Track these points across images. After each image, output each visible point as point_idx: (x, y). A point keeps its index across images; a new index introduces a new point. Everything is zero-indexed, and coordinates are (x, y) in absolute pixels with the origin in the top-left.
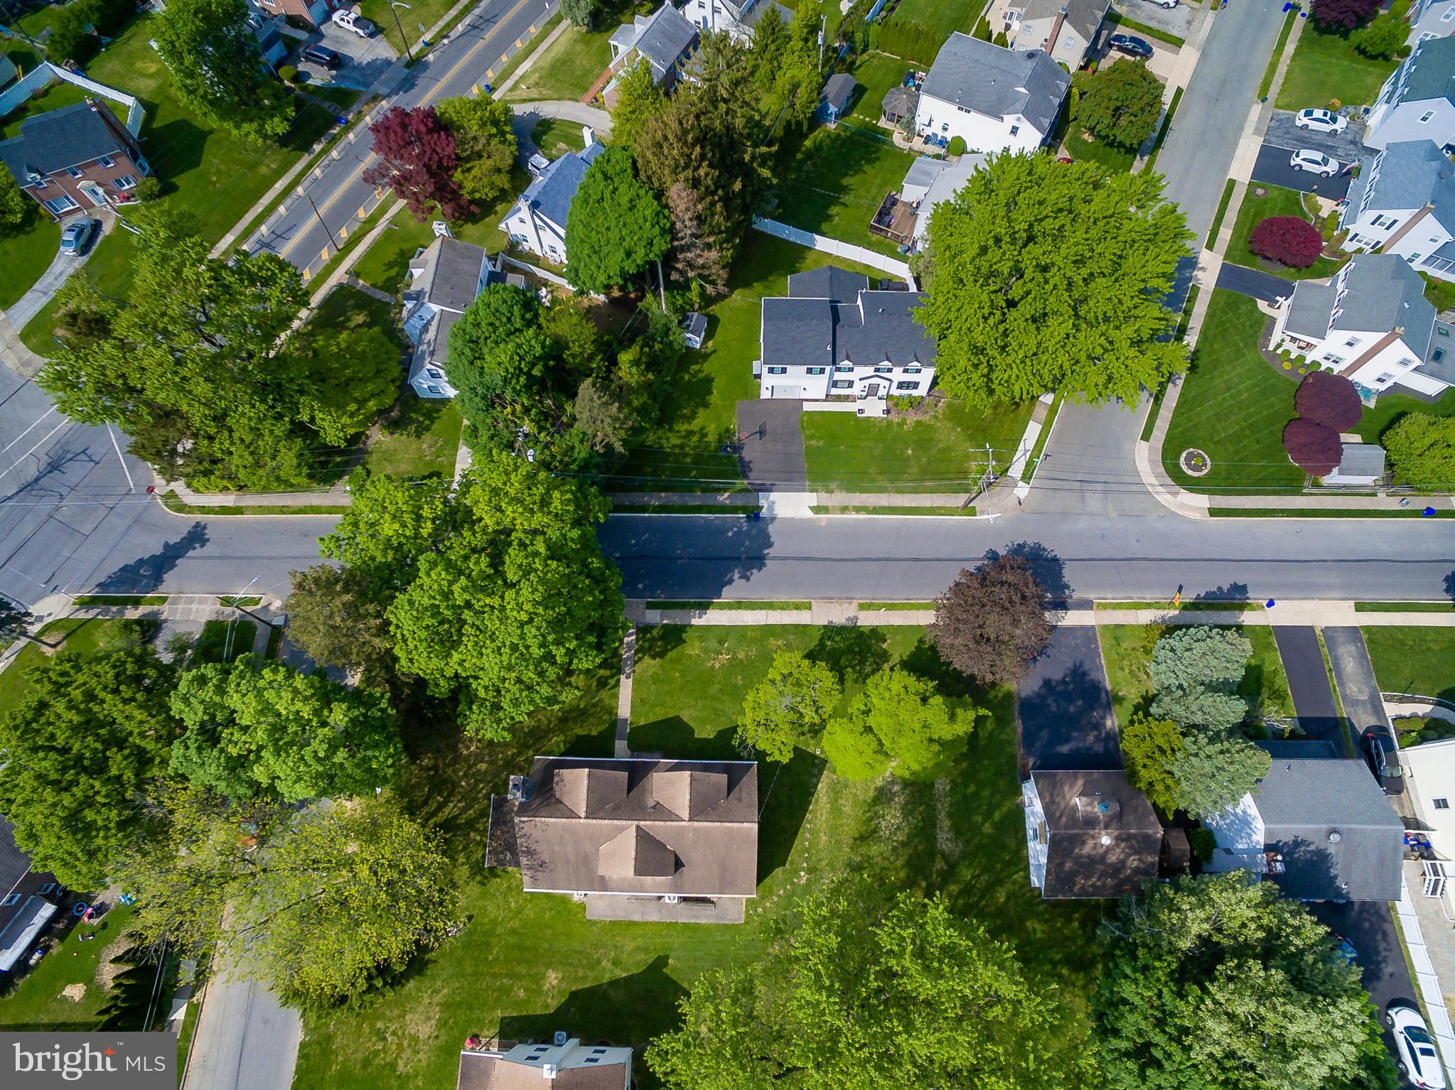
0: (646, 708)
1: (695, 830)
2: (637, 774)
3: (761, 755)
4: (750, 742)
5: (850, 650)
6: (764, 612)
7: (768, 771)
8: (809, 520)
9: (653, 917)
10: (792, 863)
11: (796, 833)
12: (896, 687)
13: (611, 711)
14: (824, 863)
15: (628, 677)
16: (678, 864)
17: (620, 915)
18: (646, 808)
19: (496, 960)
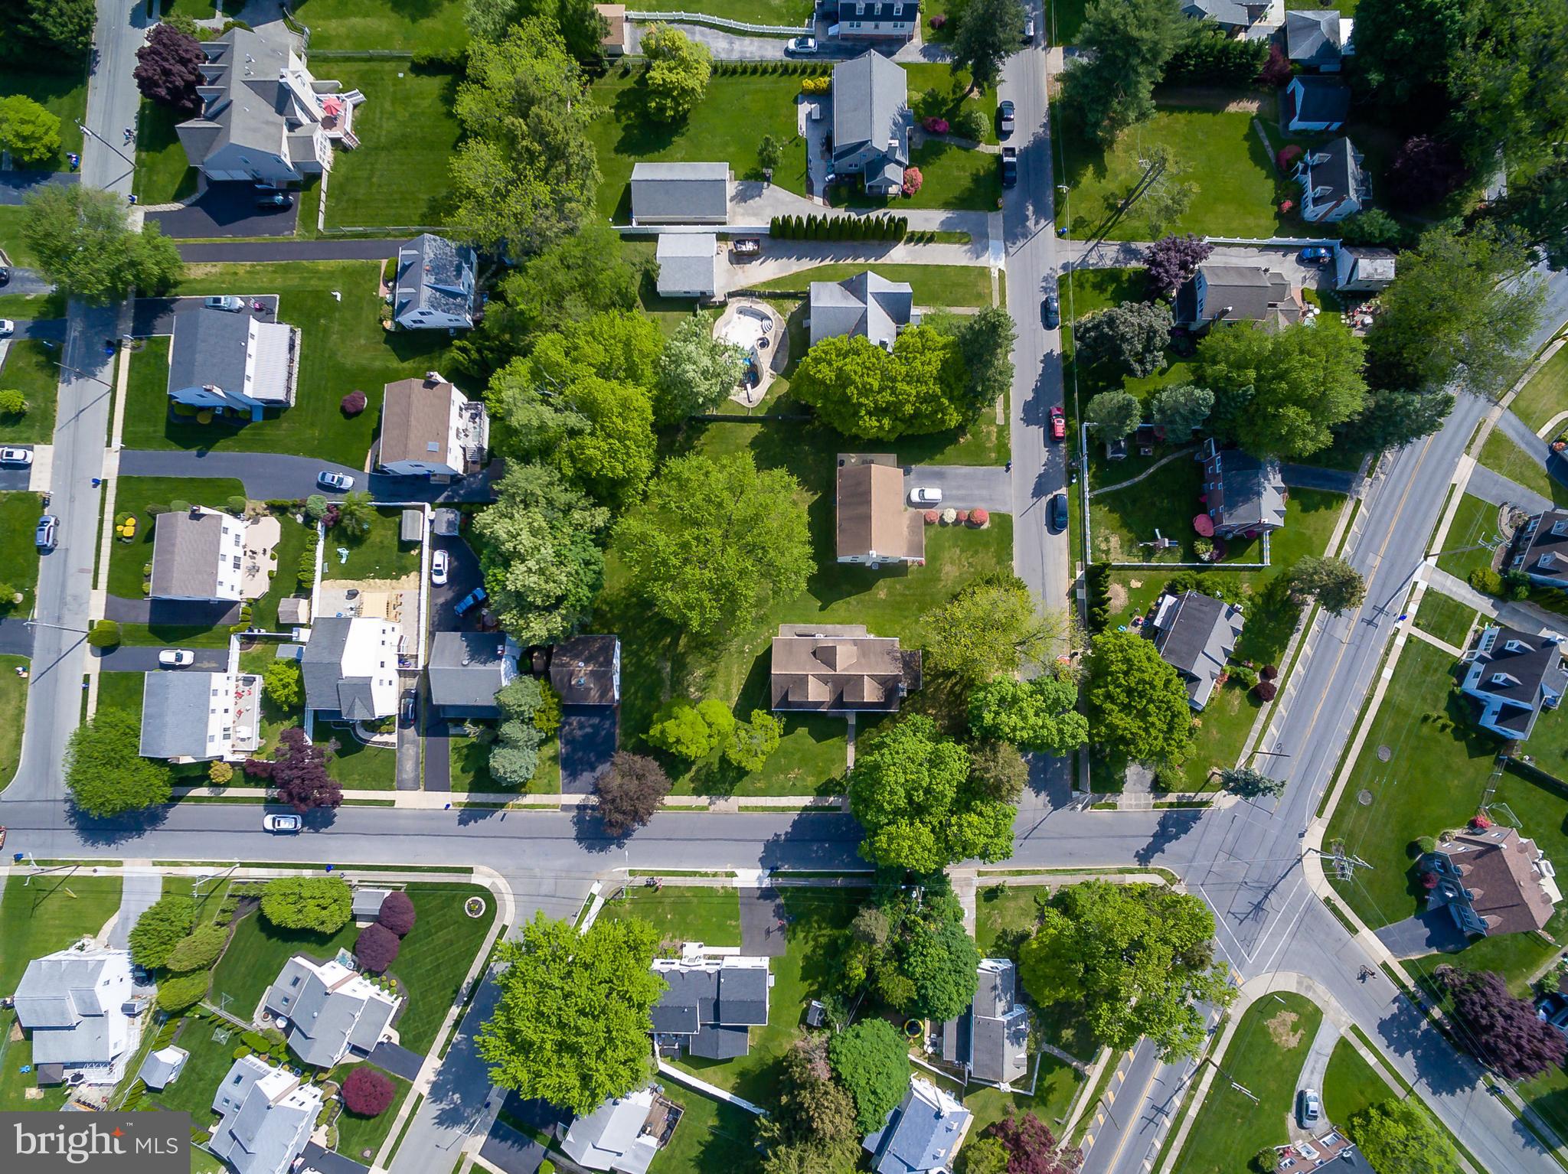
0: (838, 744)
1: (806, 669)
2: (839, 702)
3: (770, 713)
4: (776, 720)
5: (716, 782)
6: (768, 805)
7: (766, 706)
8: (738, 867)
9: (829, 626)
10: (752, 657)
11: (750, 673)
12: (693, 748)
14: (736, 656)
15: (849, 767)
16: (814, 653)
17: (847, 627)
18: (832, 681)
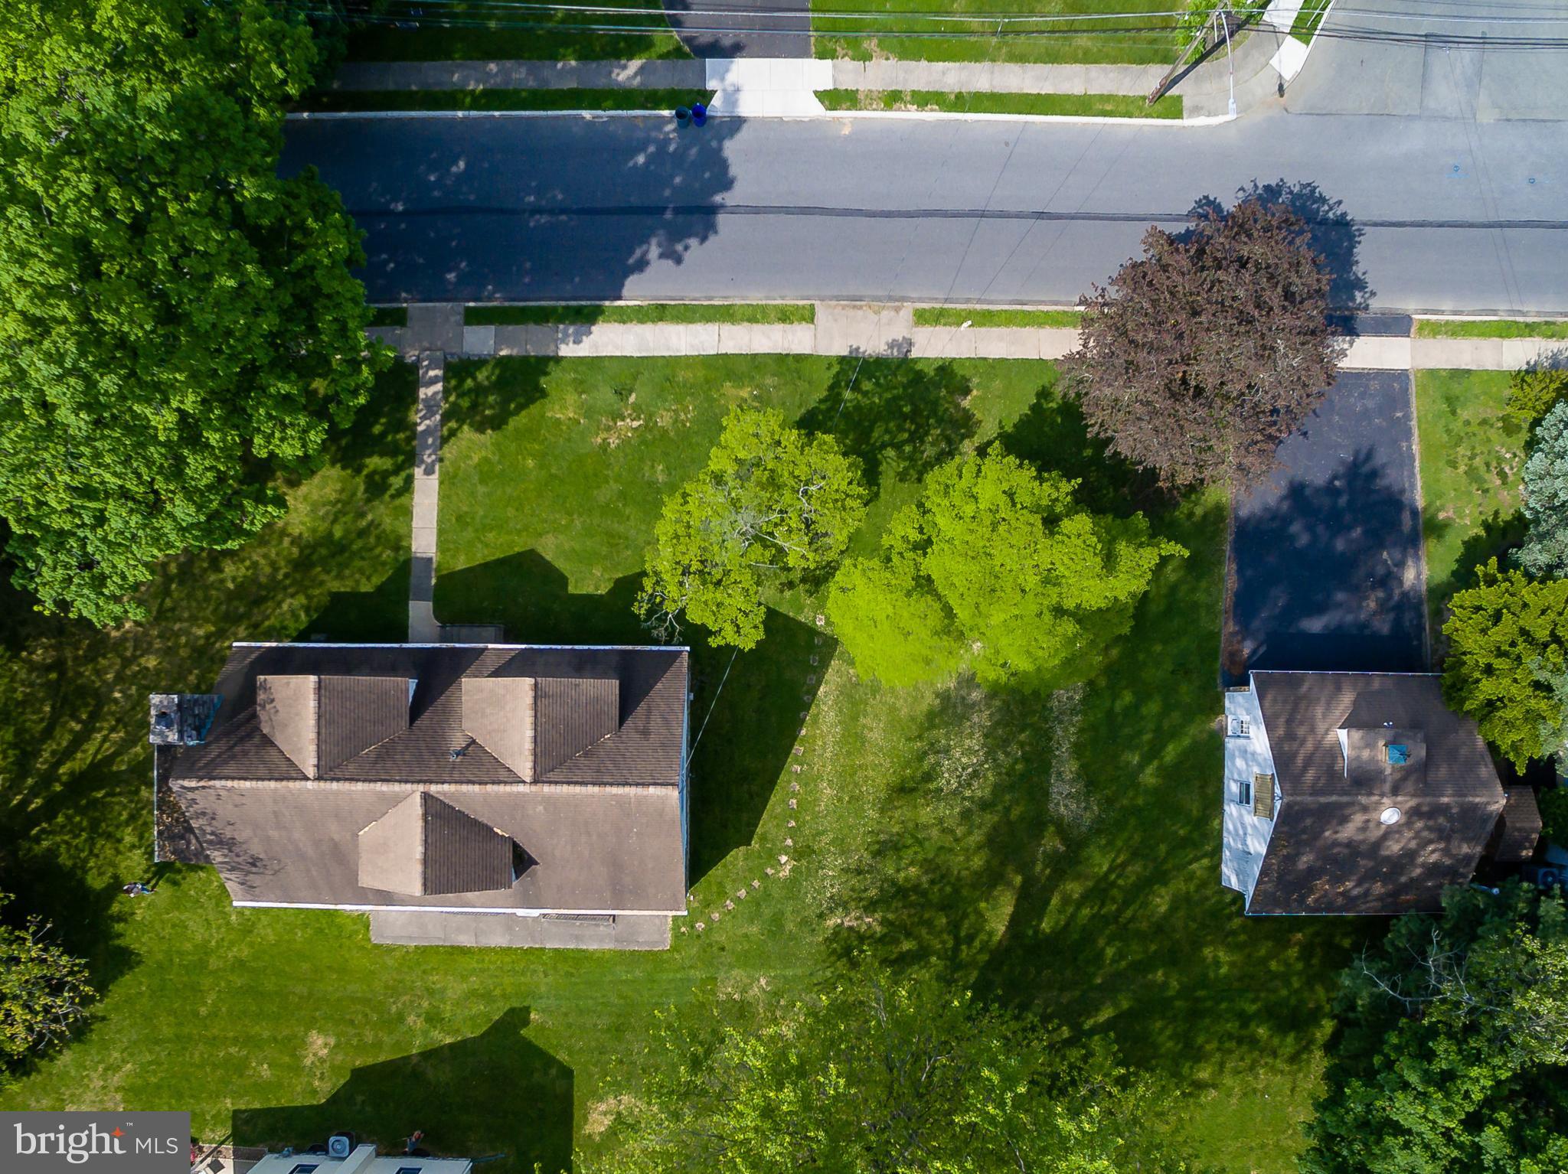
0: (469, 534)
1: (549, 801)
3: (696, 635)
4: (670, 608)
5: (891, 410)
6: (712, 328)
8: (814, 124)
9: (499, 940)
10: (763, 839)
11: (772, 782)
12: (989, 492)
13: (399, 543)
14: (826, 839)
15: (429, 471)
16: (522, 861)
17: (436, 936)
18: (445, 754)
19: (214, 1014)
